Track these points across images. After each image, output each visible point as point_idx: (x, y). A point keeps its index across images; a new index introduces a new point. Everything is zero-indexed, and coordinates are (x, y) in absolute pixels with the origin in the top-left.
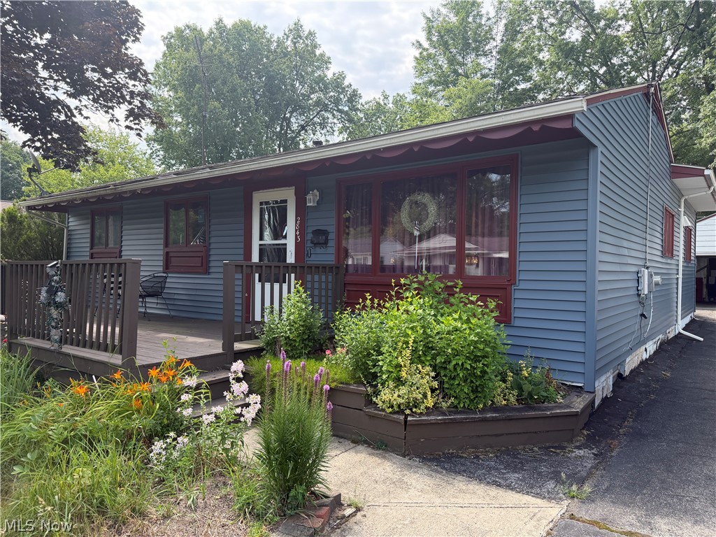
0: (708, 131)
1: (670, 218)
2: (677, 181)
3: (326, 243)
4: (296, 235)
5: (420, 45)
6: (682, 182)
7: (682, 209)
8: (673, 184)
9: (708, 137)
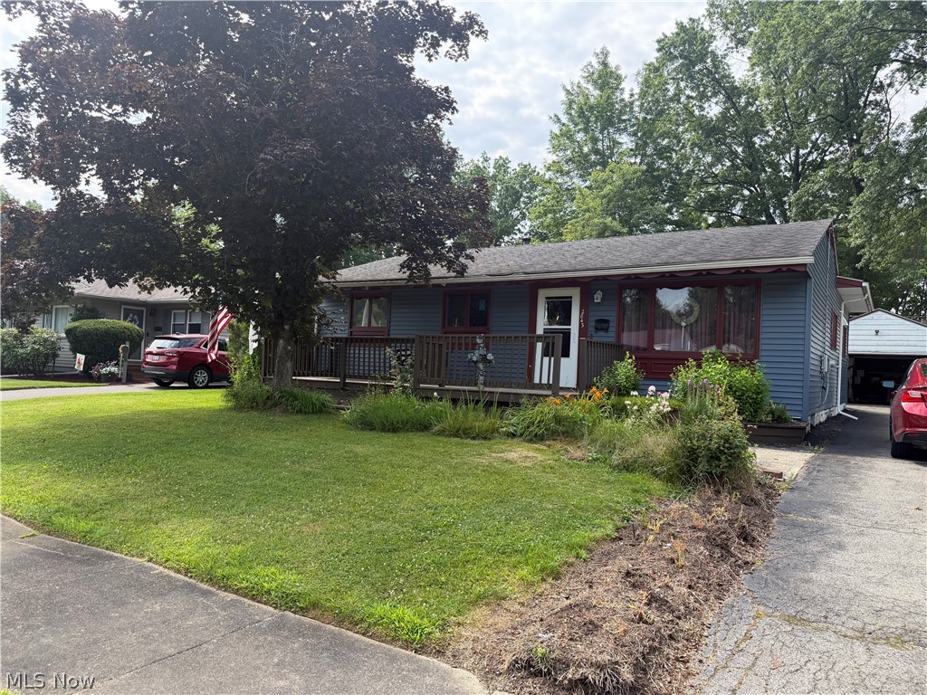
0: (857, 232)
1: (835, 319)
2: (839, 289)
3: (606, 330)
4: (580, 323)
5: (559, 119)
6: (843, 290)
7: (842, 312)
8: (837, 291)
9: (857, 238)
